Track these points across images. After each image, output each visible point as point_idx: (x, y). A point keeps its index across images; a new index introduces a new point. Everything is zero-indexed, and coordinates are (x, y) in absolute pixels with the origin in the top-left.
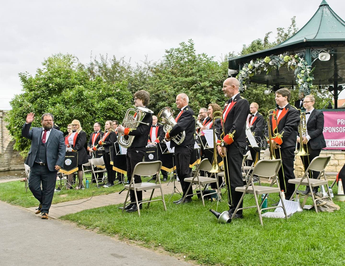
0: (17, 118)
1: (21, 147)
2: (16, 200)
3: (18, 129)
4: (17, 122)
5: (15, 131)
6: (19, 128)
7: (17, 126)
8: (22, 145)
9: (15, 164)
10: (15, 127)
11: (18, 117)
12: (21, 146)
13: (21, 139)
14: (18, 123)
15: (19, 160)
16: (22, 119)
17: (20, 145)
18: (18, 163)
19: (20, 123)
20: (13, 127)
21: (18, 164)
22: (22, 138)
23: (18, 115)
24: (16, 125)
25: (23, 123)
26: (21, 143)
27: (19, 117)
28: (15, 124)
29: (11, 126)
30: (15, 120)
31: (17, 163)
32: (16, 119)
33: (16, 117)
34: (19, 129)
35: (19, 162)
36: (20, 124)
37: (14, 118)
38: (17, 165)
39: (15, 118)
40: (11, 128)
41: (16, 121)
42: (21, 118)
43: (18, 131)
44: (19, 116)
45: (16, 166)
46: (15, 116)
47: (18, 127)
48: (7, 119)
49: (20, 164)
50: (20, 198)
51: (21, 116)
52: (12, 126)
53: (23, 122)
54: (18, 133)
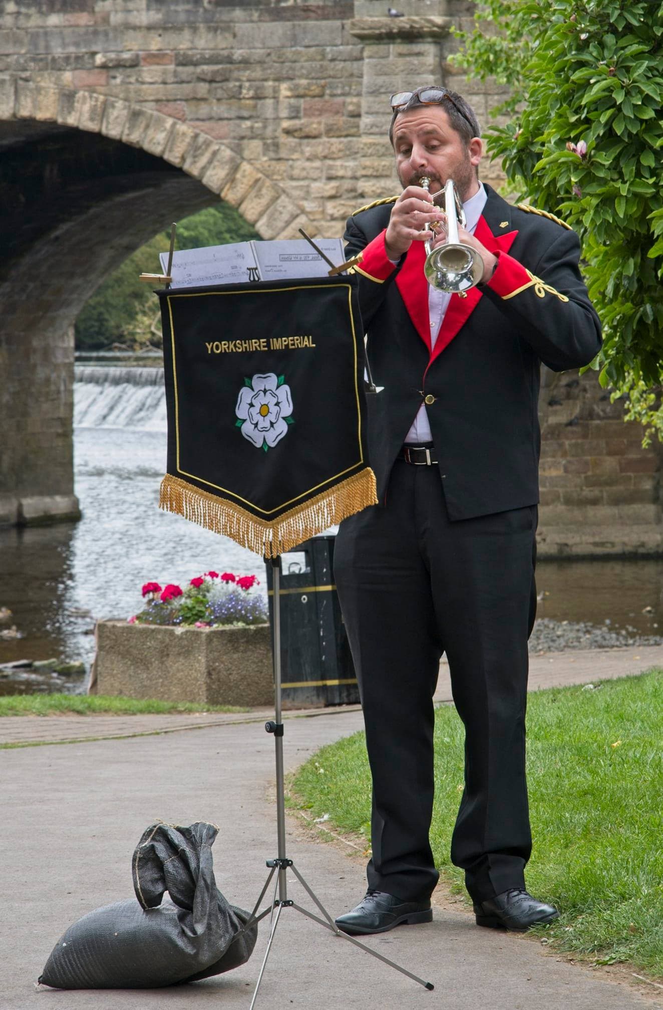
0: (593, 49)
1: (635, 349)
2: (610, 905)
3: (605, 159)
4: (595, 92)
5: (581, 184)
6: (616, 151)
7: (592, 137)
8: (641, 321)
9: (568, 501)
10: (581, 146)
11: (602, 45)
12: (637, 335)
13: (631, 268)
14: (606, 102)
15: (610, 463)
16: (638, 56)
17: (626, 320)
18: (596, 492)
19: (619, 98)
20: (561, 142)
21: (595, 502)
22: (645, 251)
23: (601, 18)
24: (587, 121)
25: (647, 100)
26: (638, 304)
27: (610, 39)
28: (577, 111)
29: (537, 131)
30: (576, 76)
31: (587, 492)
32: (581, 64)
33: (582, 47)
34: (615, 167)
35: (610, 483)
36: (628, 112)
37: (564, 53)
38: (591, 512)
39: (572, 57)
40: (539, 156)
41: (586, 85)
42: (635, 48)
43: (603, 182)
44: (613, 30)
45: (577, 513)
46: (573, 31)
47: (609, 139)
48: (491, 48)
49: (617, 501)
50: (645, 890)
51: (629, 28)
52: (551, 135)
53: (648, 89)
54: (608, 200)
